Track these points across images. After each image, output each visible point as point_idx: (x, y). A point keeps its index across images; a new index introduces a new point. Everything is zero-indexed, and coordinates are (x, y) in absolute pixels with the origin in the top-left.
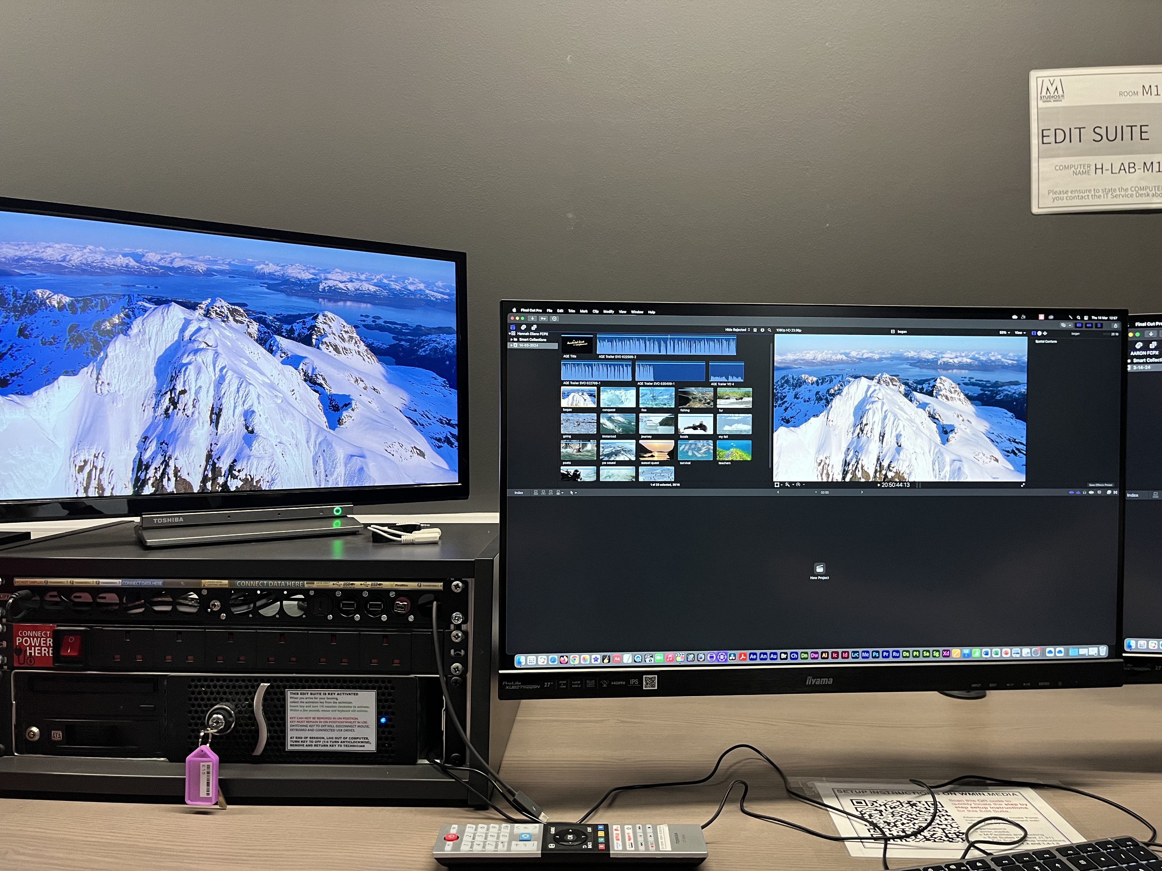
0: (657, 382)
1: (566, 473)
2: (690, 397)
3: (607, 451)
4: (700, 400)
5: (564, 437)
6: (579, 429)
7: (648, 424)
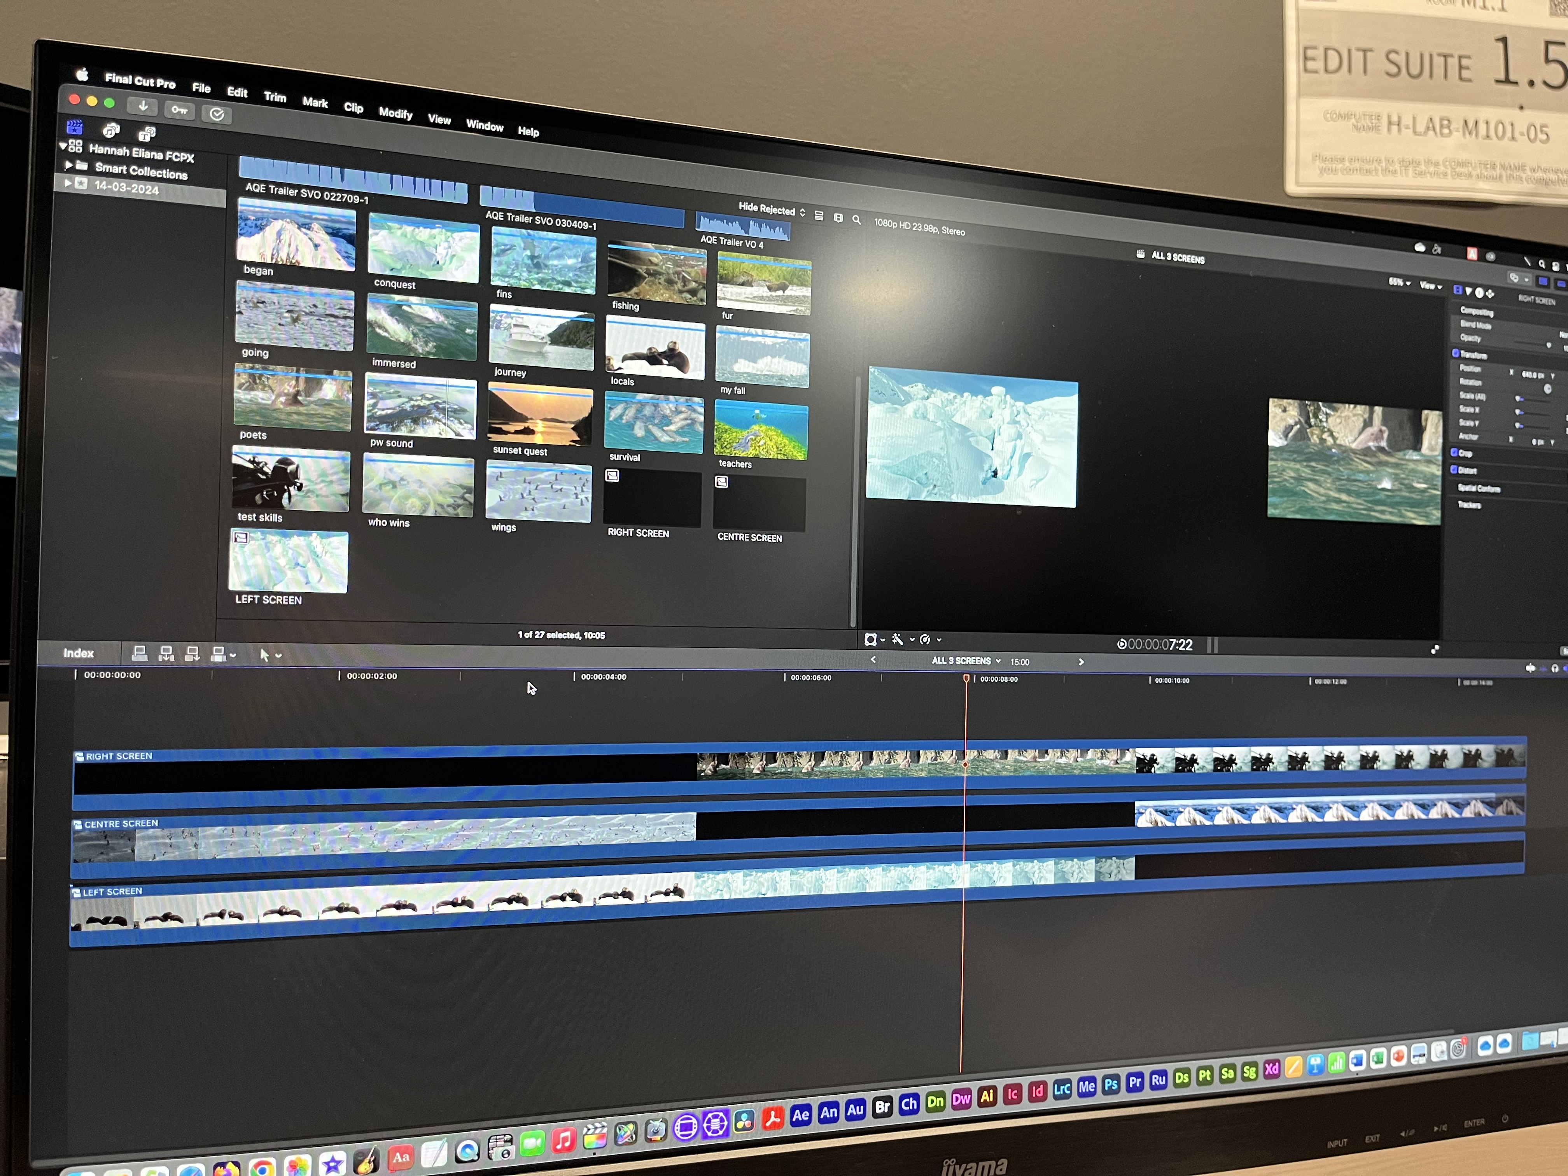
2: (642, 270)
3: (387, 406)
4: (670, 282)
6: (297, 335)
7: (514, 337)
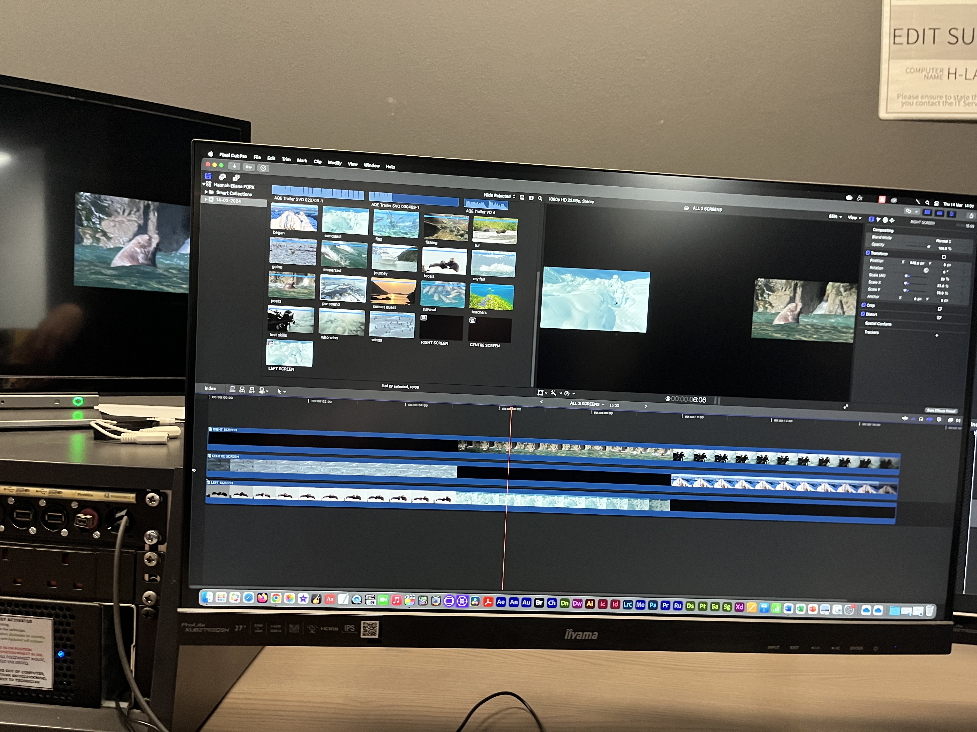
0: (396, 204)
1: (275, 314)
2: (439, 226)
3: (329, 288)
4: (452, 231)
5: (273, 267)
6: (294, 259)
7: (383, 258)
